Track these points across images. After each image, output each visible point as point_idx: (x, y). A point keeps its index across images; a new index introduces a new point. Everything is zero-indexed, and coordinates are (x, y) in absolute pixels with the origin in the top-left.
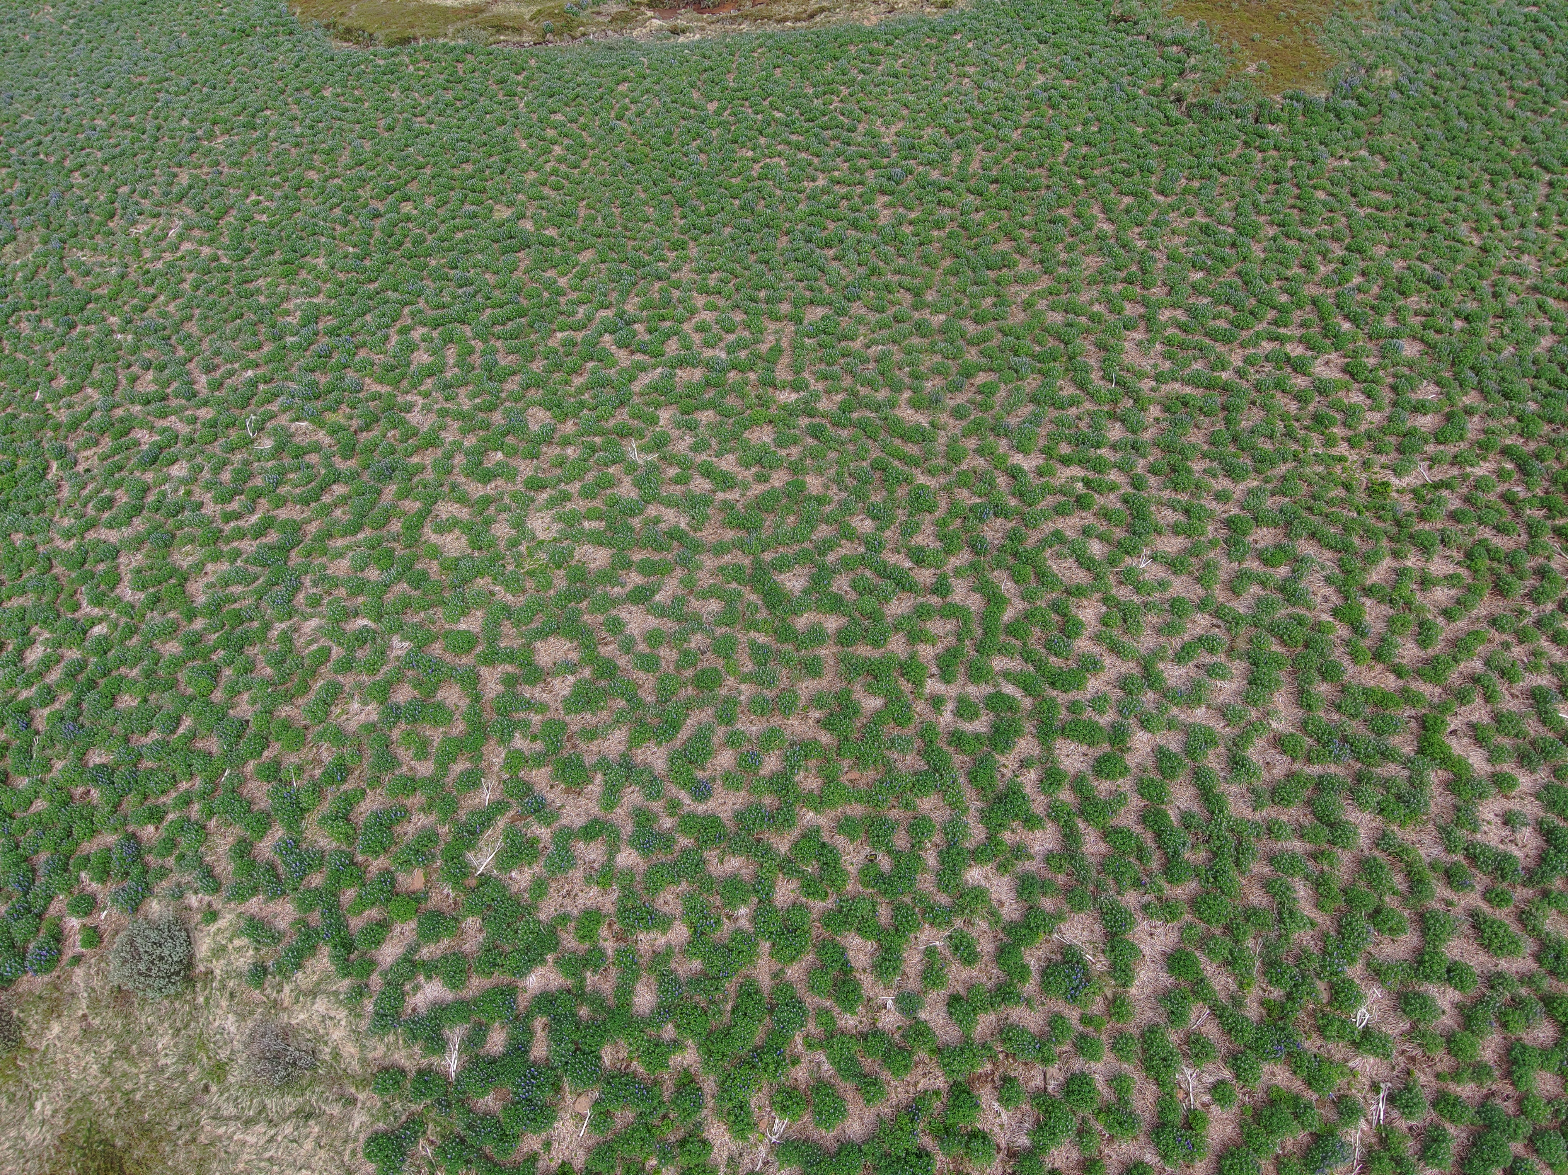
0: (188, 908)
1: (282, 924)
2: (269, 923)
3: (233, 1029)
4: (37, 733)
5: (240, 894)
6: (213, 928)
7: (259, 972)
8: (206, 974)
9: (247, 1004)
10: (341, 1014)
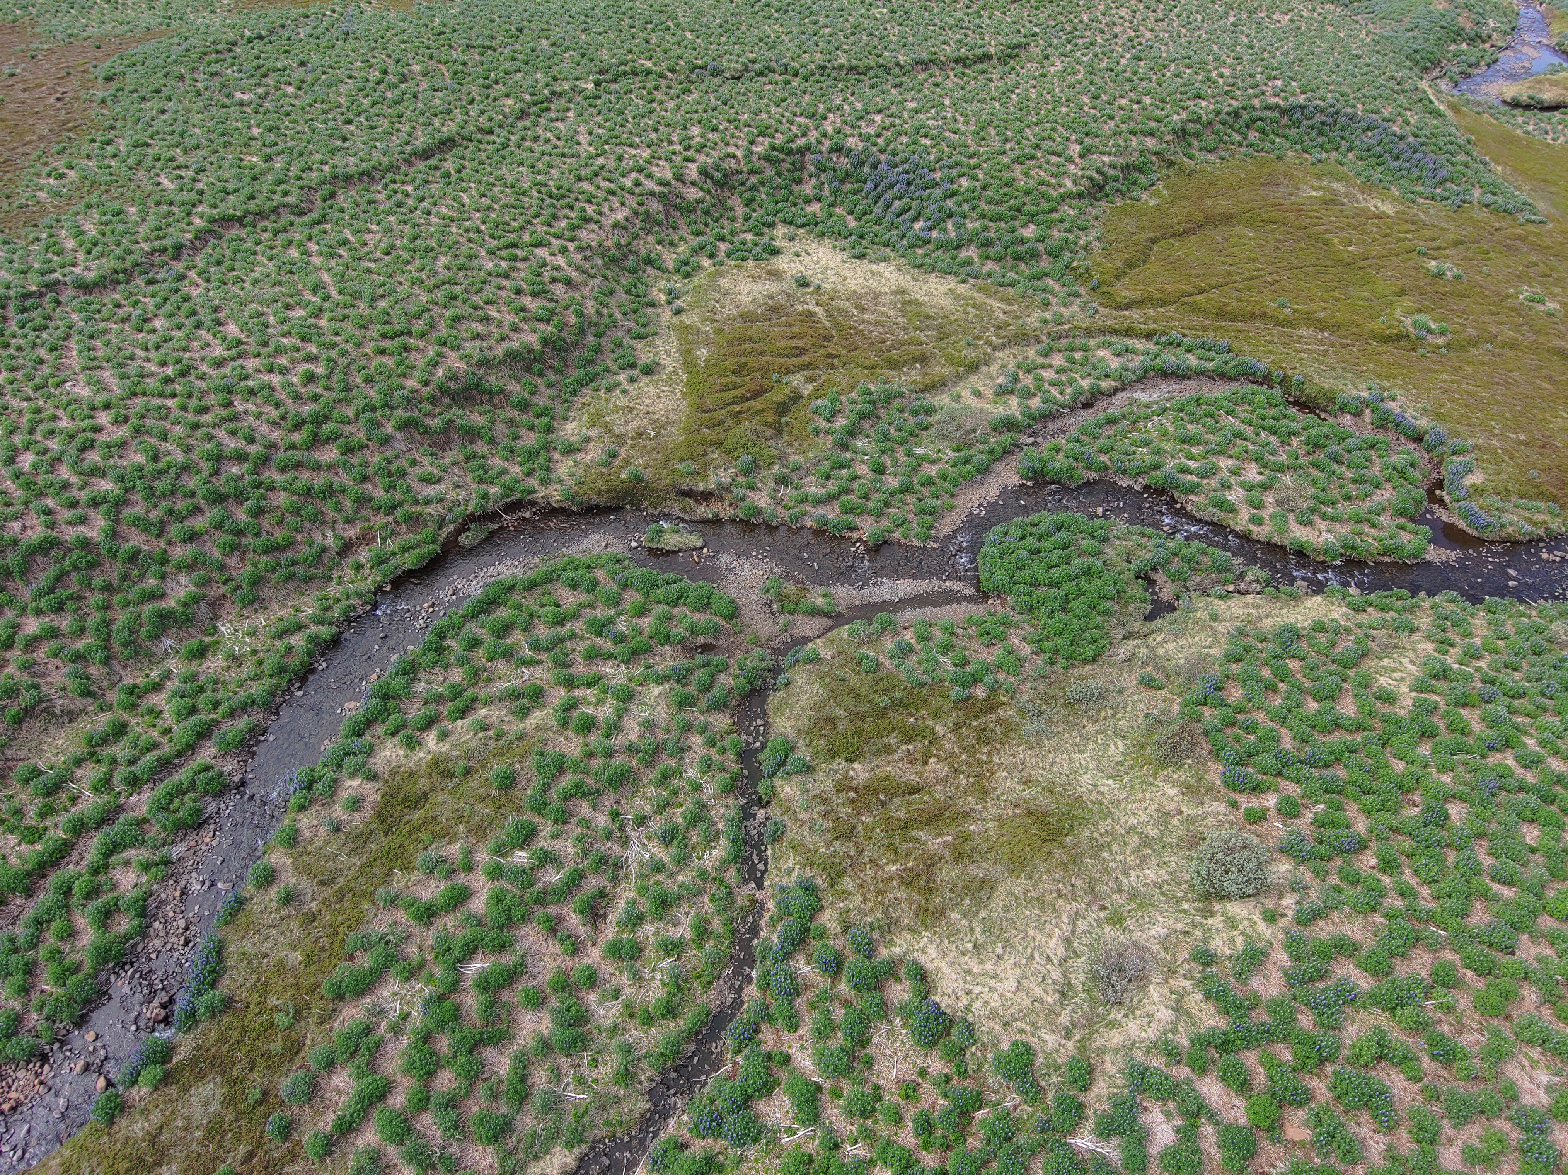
0: (1281, 896)
1: (1256, 983)
2: (1259, 970)
3: (1152, 932)
4: (1483, 757)
5: (1292, 944)
6: (1257, 918)
7: (1206, 958)
8: (1211, 911)
9: (1176, 945)
10: (1152, 1034)
